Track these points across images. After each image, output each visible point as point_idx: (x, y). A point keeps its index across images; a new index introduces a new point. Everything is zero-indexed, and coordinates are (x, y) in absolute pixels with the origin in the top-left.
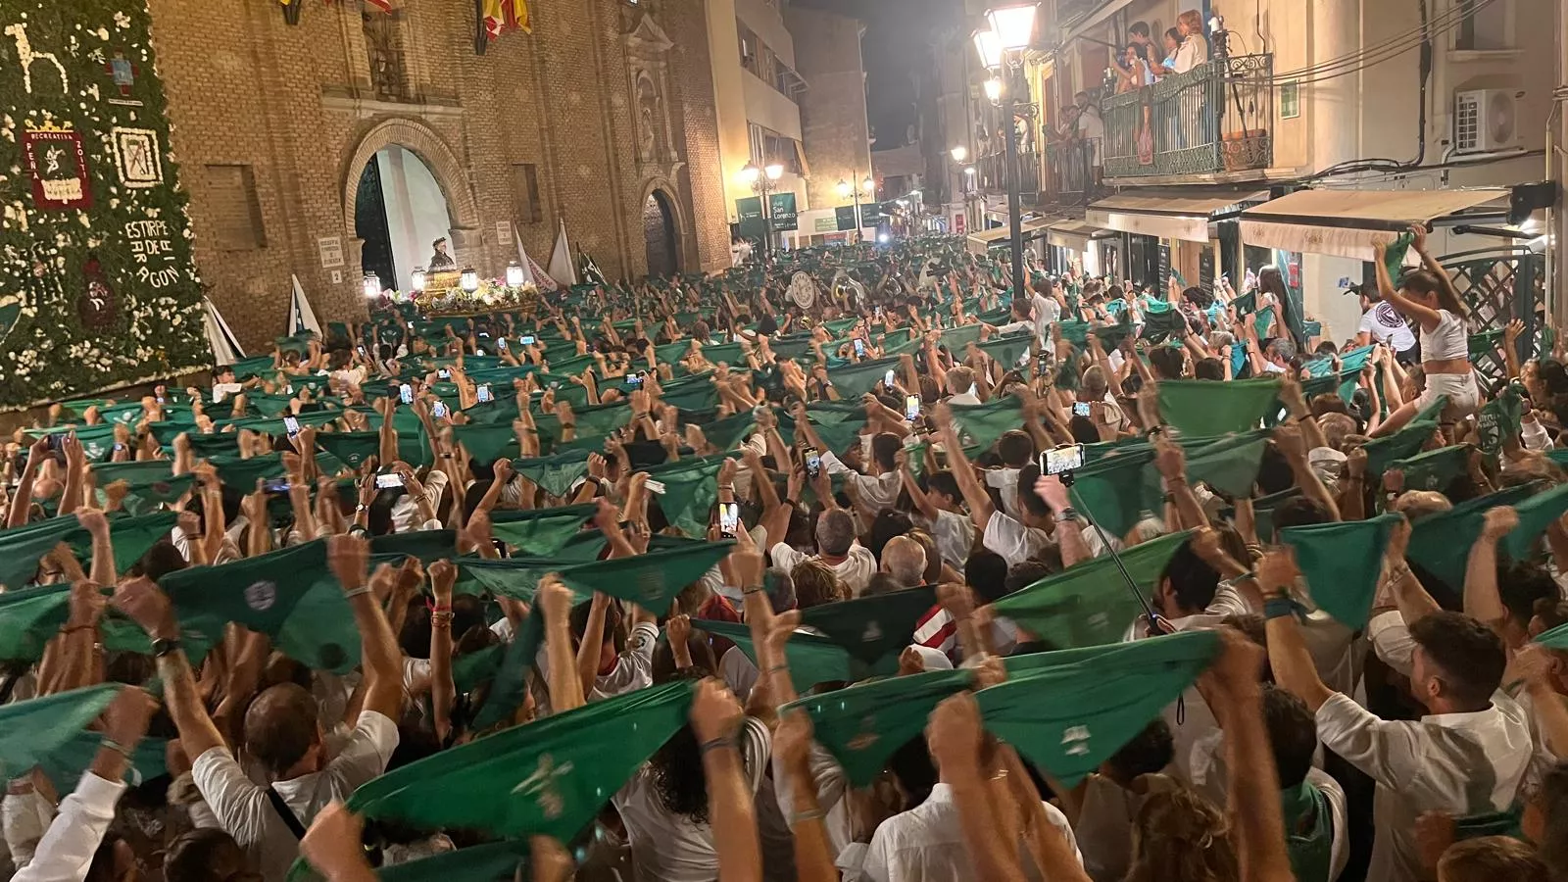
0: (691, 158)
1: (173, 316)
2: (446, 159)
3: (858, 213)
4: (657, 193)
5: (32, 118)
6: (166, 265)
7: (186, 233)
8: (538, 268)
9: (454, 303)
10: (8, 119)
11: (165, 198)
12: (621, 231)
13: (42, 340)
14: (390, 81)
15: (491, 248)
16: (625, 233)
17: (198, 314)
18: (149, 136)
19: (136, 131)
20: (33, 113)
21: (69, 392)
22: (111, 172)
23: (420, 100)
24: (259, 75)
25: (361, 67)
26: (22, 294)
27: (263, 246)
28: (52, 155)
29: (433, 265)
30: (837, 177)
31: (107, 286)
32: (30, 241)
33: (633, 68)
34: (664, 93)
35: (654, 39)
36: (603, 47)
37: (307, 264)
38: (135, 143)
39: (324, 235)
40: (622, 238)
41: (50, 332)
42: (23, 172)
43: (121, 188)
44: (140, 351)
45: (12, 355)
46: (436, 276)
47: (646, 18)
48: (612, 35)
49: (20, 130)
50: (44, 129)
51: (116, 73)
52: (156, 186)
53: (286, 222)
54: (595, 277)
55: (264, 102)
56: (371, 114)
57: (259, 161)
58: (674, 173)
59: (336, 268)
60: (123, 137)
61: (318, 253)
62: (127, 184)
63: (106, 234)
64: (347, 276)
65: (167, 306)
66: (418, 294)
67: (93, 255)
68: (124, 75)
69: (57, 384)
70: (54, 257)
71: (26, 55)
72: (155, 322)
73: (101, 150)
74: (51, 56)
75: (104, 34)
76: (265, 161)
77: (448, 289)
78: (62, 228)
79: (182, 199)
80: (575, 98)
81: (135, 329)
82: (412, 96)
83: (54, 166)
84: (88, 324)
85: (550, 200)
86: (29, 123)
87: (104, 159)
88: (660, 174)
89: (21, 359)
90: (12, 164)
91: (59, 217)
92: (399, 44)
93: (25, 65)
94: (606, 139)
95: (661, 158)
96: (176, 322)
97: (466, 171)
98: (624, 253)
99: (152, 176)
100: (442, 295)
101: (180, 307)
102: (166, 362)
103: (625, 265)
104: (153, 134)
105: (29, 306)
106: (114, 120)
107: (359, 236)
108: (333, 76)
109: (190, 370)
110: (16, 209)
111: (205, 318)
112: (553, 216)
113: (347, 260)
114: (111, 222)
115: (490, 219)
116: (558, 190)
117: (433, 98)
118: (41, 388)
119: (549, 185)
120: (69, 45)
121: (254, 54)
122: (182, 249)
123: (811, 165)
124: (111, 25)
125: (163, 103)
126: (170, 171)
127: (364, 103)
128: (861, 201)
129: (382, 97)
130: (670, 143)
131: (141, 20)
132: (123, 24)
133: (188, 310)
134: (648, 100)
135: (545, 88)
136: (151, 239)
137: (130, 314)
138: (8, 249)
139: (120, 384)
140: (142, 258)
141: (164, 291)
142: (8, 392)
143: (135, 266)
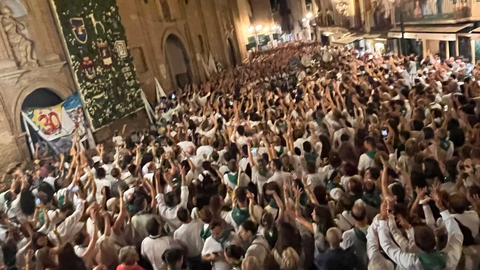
0: (236, 28)
1: (135, 94)
4: (229, 40)
6: (131, 79)
7: (135, 69)
10: (93, 42)
11: (129, 60)
13: (110, 105)
14: (167, 16)
15: (196, 62)
16: (224, 52)
17: (140, 92)
18: (123, 42)
19: (120, 41)
20: (98, 40)
21: (117, 119)
22: (116, 54)
23: (175, 20)
24: (140, 20)
25: (161, 14)
26: (104, 93)
27: (147, 70)
28: (104, 51)
31: (121, 88)
32: (104, 77)
37: (158, 73)
38: (121, 45)
39: (161, 64)
40: (223, 54)
41: (112, 103)
42: (99, 57)
43: (120, 59)
44: (130, 105)
45: (105, 110)
49: (96, 46)
50: (101, 44)
52: (127, 57)
53: (151, 61)
55: (142, 28)
56: (165, 26)
57: (143, 45)
58: (232, 32)
59: (165, 74)
60: (118, 43)
61: (160, 70)
62: (121, 57)
63: (119, 72)
64: (167, 76)
65: (133, 91)
67: (117, 79)
68: (115, 26)
69: (114, 117)
70: (109, 81)
71: (95, 23)
72: (131, 97)
73: (114, 48)
74: (100, 22)
75: (110, 14)
76: (145, 45)
78: (109, 72)
79: (132, 59)
81: (128, 99)
82: (173, 19)
83: (105, 55)
84: (119, 99)
85: (206, 45)
86: (98, 43)
87: (115, 51)
88: (229, 34)
89: (107, 111)
90: (96, 55)
91: (108, 69)
92: (168, 5)
93: (95, 26)
94: (216, 24)
95: (229, 28)
97: (187, 40)
99: (125, 54)
102: (135, 107)
105: (106, 96)
106: (115, 39)
108: (156, 17)
109: (139, 109)
110: (99, 68)
112: (207, 50)
113: (166, 71)
114: (119, 68)
116: (208, 42)
118: (111, 119)
119: (205, 41)
120: (103, 18)
121: (138, 13)
122: (134, 73)
124: (110, 11)
125: (124, 32)
126: (128, 51)
127: (163, 24)
129: (166, 21)
130: (230, 23)
131: (117, 8)
132: (113, 10)
133: (137, 92)
136: (128, 72)
137: (126, 95)
138: (100, 80)
139: (126, 115)
140: (127, 78)
141: (132, 87)
142: (105, 121)
143: (126, 81)
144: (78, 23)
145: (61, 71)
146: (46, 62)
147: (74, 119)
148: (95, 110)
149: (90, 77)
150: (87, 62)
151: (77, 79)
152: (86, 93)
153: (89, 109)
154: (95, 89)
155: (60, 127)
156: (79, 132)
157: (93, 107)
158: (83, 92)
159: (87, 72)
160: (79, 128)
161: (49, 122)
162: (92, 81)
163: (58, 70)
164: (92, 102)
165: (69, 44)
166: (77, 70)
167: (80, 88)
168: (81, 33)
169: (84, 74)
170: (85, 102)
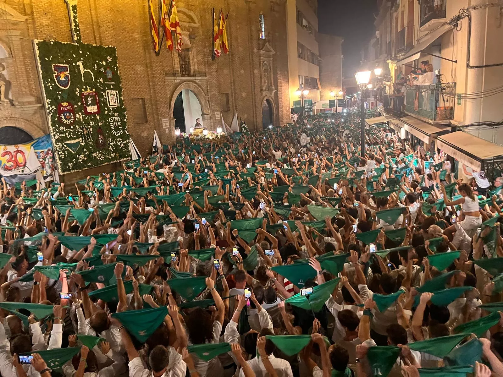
0: (279, 88)
1: (121, 144)
2: (201, 93)
3: (336, 102)
4: (267, 100)
5: (84, 89)
6: (119, 130)
7: (125, 120)
8: (228, 127)
9: (201, 138)
10: (77, 89)
11: (120, 110)
12: (254, 113)
13: (86, 152)
14: (186, 70)
15: (213, 120)
16: (256, 113)
18: (116, 92)
19: (113, 91)
20: (84, 87)
21: (92, 166)
22: (105, 103)
23: (194, 76)
24: (148, 72)
25: (177, 67)
26: (81, 139)
27: (147, 122)
28: (89, 99)
29: (195, 126)
30: (330, 90)
31: (103, 136)
32: (83, 124)
33: (262, 61)
34: (271, 68)
35: (270, 51)
36: (252, 55)
37: (158, 127)
38: (112, 94)
39: (164, 118)
40: (255, 115)
41: (88, 149)
42: (81, 104)
43: (108, 108)
44: (112, 154)
45: (78, 156)
46: (196, 130)
47: (267, 44)
48: (255, 50)
49: (81, 92)
50: (87, 92)
51: (107, 74)
52: (118, 107)
53: (153, 114)
54: (245, 128)
55: (149, 80)
56: (179, 81)
57: (147, 97)
58: (273, 93)
59: (166, 128)
60: (109, 93)
61: (162, 124)
62: (110, 107)
63: (104, 121)
64: (170, 130)
65: (120, 141)
66: (191, 135)
67: (100, 127)
68: (110, 75)
69: (89, 164)
70: (90, 128)
71: (82, 70)
72: (116, 146)
73: (103, 97)
74: (89, 70)
75: (104, 63)
76: (149, 97)
77: (199, 134)
78: (92, 120)
79: (125, 110)
80: (242, 72)
81: (110, 148)
82: (192, 74)
83: (90, 102)
84: (98, 147)
85: (233, 104)
86: (83, 90)
87: (104, 100)
88: (268, 95)
89: (80, 157)
90: (78, 102)
91: (91, 117)
92: (189, 59)
93: (82, 73)
94: (251, 83)
95: (269, 89)
96: (121, 146)
97: (207, 97)
98: (255, 120)
99: (117, 104)
100: (197, 136)
101: (123, 141)
102: (119, 157)
103: (255, 123)
104: (117, 92)
105: (82, 142)
106: (107, 88)
107: (174, 118)
108: (169, 70)
110: (79, 115)
111: (129, 144)
112: (233, 109)
113: (170, 125)
114: (105, 117)
115: (214, 111)
116: (235, 101)
117: (198, 75)
118: (85, 165)
119: (232, 100)
120: (94, 67)
121: (146, 65)
122: (124, 124)
123: (322, 86)
124: (106, 60)
125: (120, 82)
126: (121, 102)
127: (177, 78)
128: (338, 98)
129: (183, 76)
130: (272, 84)
131: (115, 58)
132: (110, 60)
133: (125, 142)
134: (266, 70)
135: (233, 70)
136: (116, 122)
137: (109, 144)
138: (77, 126)
139: (106, 163)
140: (113, 128)
141: (119, 137)
142: (76, 166)
143: (111, 130)
144: (61, 70)
145: (35, 113)
146: (19, 102)
147: (41, 160)
148: (65, 155)
149: (66, 122)
150: (65, 107)
151: (50, 123)
152: (57, 137)
153: (59, 151)
154: (70, 134)
155: (25, 165)
156: (45, 172)
157: (64, 151)
158: (54, 136)
159: (63, 117)
160: (45, 169)
161: (13, 159)
162: (68, 126)
163: (32, 112)
164: (63, 146)
165: (47, 88)
166: (52, 114)
167: (52, 131)
168: (63, 79)
169: (60, 118)
170: (55, 145)
